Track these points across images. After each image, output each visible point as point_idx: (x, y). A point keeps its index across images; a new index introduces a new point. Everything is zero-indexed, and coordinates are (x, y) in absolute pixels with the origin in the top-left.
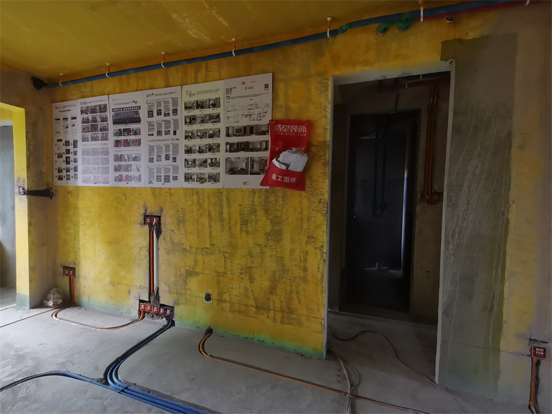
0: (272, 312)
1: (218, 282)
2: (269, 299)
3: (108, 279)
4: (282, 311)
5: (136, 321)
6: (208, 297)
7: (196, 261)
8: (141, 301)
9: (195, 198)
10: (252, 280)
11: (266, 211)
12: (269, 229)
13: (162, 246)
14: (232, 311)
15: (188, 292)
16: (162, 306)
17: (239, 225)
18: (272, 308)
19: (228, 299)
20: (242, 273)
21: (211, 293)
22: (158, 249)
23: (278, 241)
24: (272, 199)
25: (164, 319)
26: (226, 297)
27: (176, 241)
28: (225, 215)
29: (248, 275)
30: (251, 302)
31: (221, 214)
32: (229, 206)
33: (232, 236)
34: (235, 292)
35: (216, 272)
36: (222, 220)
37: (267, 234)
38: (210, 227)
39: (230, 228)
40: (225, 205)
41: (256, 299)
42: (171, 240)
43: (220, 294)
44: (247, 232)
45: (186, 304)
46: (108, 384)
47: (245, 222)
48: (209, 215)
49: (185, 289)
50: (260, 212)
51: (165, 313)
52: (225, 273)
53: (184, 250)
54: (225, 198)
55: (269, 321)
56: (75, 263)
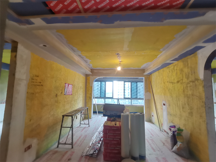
7: (173, 118)
9: (172, 98)
11: (188, 104)
12: (189, 111)
17: (182, 109)
23: (192, 116)
24: (189, 100)
28: (178, 104)
31: (177, 104)
32: (179, 101)
33: (180, 112)
36: (178, 106)
37: (189, 113)
38: (175, 108)
39: (180, 109)
40: (178, 102)
44: (184, 111)
47: (183, 108)
48: (175, 104)
50: (187, 105)
53: (171, 114)
54: (178, 99)
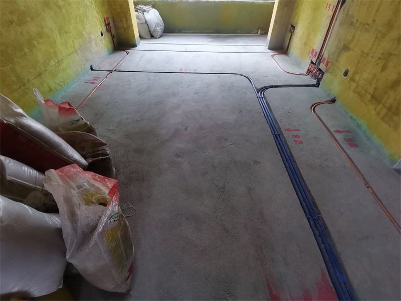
0: (381, 106)
1: (359, 62)
2: (386, 93)
3: (304, 40)
4: (390, 109)
5: (303, 75)
6: (346, 74)
7: (354, 36)
8: (312, 62)
10: (384, 68)
13: (340, 16)
14: (355, 92)
15: (337, 64)
16: (320, 70)
18: (383, 101)
19: (357, 80)
20: (380, 59)
21: (349, 70)
22: (336, 20)
25: (316, 80)
26: (357, 77)
27: (350, 13)
29: (384, 61)
30: (371, 90)
34: (365, 75)
35: (362, 52)
41: (376, 89)
42: (348, 12)
43: (355, 73)
45: (331, 73)
46: (258, 92)
49: (337, 60)
51: (318, 76)
52: (368, 55)
53: (352, 22)
55: (374, 113)
56: (296, 24)
